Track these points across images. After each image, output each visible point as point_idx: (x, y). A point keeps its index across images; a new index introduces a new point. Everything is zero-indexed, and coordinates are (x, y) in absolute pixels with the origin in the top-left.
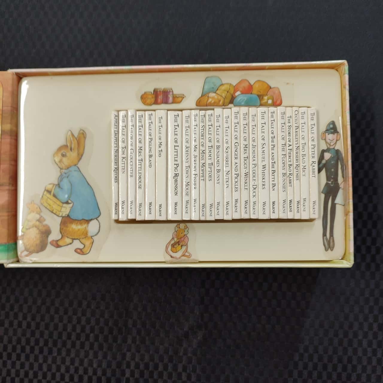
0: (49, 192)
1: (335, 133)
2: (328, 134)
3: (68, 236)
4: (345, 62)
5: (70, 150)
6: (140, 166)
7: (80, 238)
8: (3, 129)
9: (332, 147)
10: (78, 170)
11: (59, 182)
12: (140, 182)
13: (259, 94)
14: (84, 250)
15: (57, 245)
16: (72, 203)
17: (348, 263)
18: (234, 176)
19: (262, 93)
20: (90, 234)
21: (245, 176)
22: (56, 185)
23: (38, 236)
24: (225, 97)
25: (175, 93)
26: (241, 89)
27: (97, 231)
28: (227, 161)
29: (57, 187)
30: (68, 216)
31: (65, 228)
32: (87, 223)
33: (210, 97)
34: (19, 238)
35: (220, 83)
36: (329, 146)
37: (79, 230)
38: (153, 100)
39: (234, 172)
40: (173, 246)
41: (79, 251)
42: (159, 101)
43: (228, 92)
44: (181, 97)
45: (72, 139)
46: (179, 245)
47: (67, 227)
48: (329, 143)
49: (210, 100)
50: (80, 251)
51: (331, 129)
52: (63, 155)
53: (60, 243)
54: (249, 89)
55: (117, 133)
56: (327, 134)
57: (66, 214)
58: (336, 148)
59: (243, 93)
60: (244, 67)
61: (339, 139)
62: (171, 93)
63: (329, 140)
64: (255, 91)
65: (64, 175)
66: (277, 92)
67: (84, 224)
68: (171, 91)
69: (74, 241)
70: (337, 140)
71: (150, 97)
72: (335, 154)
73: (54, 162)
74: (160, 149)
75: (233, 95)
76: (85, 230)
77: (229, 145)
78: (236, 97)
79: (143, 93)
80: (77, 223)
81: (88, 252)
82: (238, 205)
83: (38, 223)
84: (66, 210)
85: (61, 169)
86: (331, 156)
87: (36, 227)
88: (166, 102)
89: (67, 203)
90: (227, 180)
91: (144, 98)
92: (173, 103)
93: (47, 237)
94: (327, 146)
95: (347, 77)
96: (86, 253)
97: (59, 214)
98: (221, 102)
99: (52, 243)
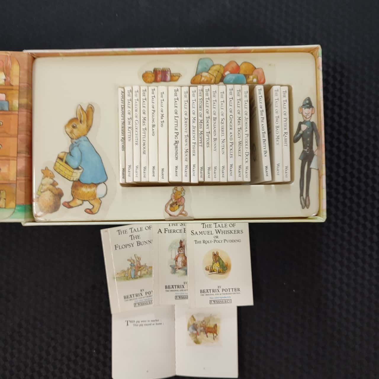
0: (61, 159)
1: (311, 107)
2: (305, 109)
3: (79, 198)
4: (318, 46)
5: (80, 123)
6: (144, 134)
7: (89, 200)
8: (20, 103)
9: (307, 120)
10: (87, 140)
11: (70, 150)
12: (144, 148)
13: (246, 73)
14: (93, 210)
15: (68, 205)
16: (82, 169)
17: (322, 219)
18: (229, 144)
19: (248, 73)
20: (98, 197)
21: (239, 144)
22: (68, 153)
23: (52, 198)
24: (216, 76)
25: (172, 72)
26: (230, 69)
27: (104, 193)
28: (222, 131)
29: (69, 155)
30: (79, 180)
31: (75, 191)
32: (95, 186)
33: (203, 76)
34: (34, 200)
35: (211, 64)
36: (305, 119)
37: (88, 192)
38: (153, 79)
39: (229, 141)
40: (171, 206)
41: (88, 211)
42: (158, 79)
43: (218, 72)
44: (178, 76)
45: (81, 112)
46: (177, 204)
47: (78, 190)
48: (306, 116)
49: (203, 79)
50: (90, 211)
51: (307, 104)
52: (74, 127)
53: (72, 204)
54: (237, 69)
55: (123, 108)
56: (303, 108)
57: (77, 179)
58: (311, 121)
59: (231, 73)
60: (232, 50)
61: (314, 112)
62: (169, 72)
63: (306, 113)
64: (242, 71)
65: (75, 144)
66: (261, 72)
67: (93, 187)
68: (169, 70)
69: (84, 202)
70: (312, 114)
71: (150, 75)
72: (310, 126)
73: (65, 133)
74: (162, 120)
75: (224, 75)
76: (94, 193)
77: (225, 117)
78: (226, 76)
79: (144, 72)
80: (87, 187)
81: (96, 212)
82: (233, 169)
83: (51, 187)
84: (77, 175)
85: (72, 139)
86: (307, 128)
87: (50, 190)
88: (164, 80)
89: (78, 169)
90: (223, 147)
91: (145, 77)
92: (170, 81)
93: (60, 199)
94: (304, 119)
95: (320, 60)
96: (95, 212)
97: (71, 179)
98: (213, 81)
99: (64, 205)
